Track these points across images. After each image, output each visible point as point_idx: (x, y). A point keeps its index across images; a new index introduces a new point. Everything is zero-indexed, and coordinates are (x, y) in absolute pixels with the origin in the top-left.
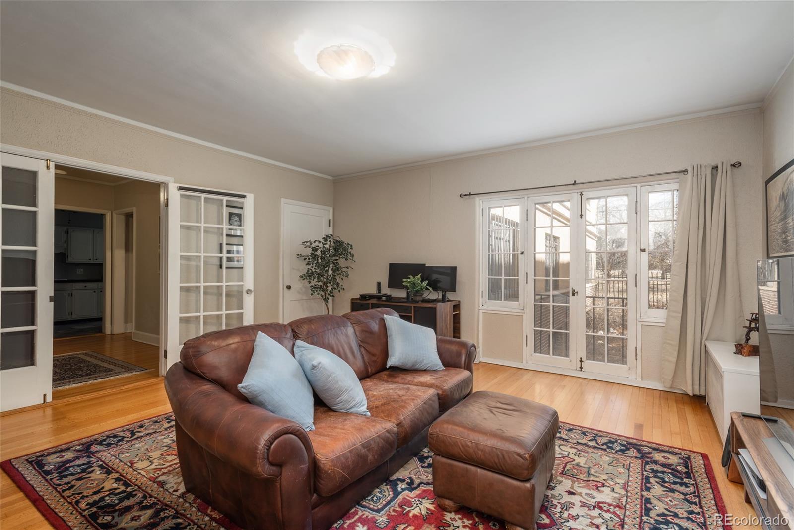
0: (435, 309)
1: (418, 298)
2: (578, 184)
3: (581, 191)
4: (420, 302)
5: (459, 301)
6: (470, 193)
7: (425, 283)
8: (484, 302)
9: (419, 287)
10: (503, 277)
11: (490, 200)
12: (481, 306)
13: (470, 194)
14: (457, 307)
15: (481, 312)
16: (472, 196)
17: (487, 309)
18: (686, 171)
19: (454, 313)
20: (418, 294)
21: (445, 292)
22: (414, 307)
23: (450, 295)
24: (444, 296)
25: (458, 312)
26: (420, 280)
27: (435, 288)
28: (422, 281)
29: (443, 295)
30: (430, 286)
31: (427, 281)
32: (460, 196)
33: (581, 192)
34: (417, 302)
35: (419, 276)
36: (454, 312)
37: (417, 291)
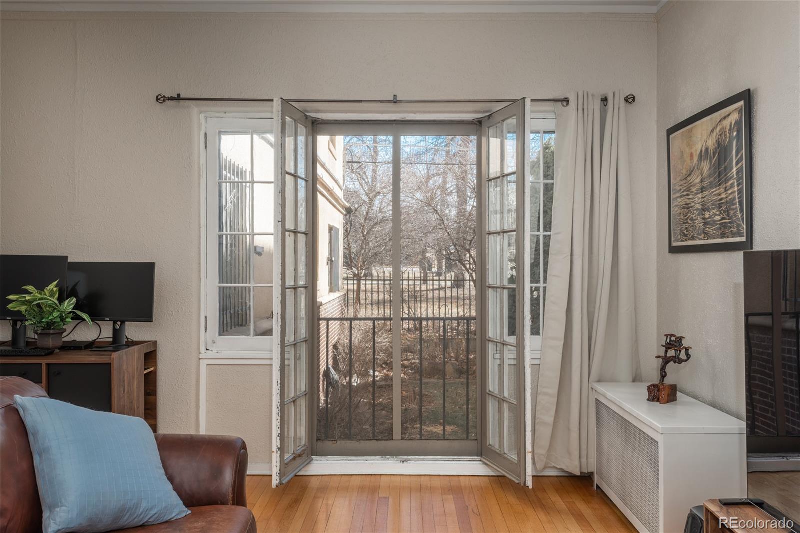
0: (108, 366)
1: (50, 342)
2: (400, 102)
4: (57, 350)
5: (155, 343)
6: (179, 95)
7: (69, 304)
8: (210, 341)
9: (56, 314)
10: (253, 284)
11: (222, 115)
12: (203, 349)
13: (179, 98)
14: (150, 357)
15: (204, 363)
16: (182, 102)
17: (218, 356)
18: (567, 101)
19: (146, 372)
20: (51, 331)
21: (123, 322)
22: (48, 365)
23: (134, 331)
24: (117, 333)
25: (152, 369)
26: (57, 296)
27: (96, 316)
28: (61, 300)
29: (115, 330)
30: (82, 311)
31: (75, 300)
32: (158, 100)
34: (50, 352)
35: (53, 286)
36: (145, 369)
37: (50, 324)
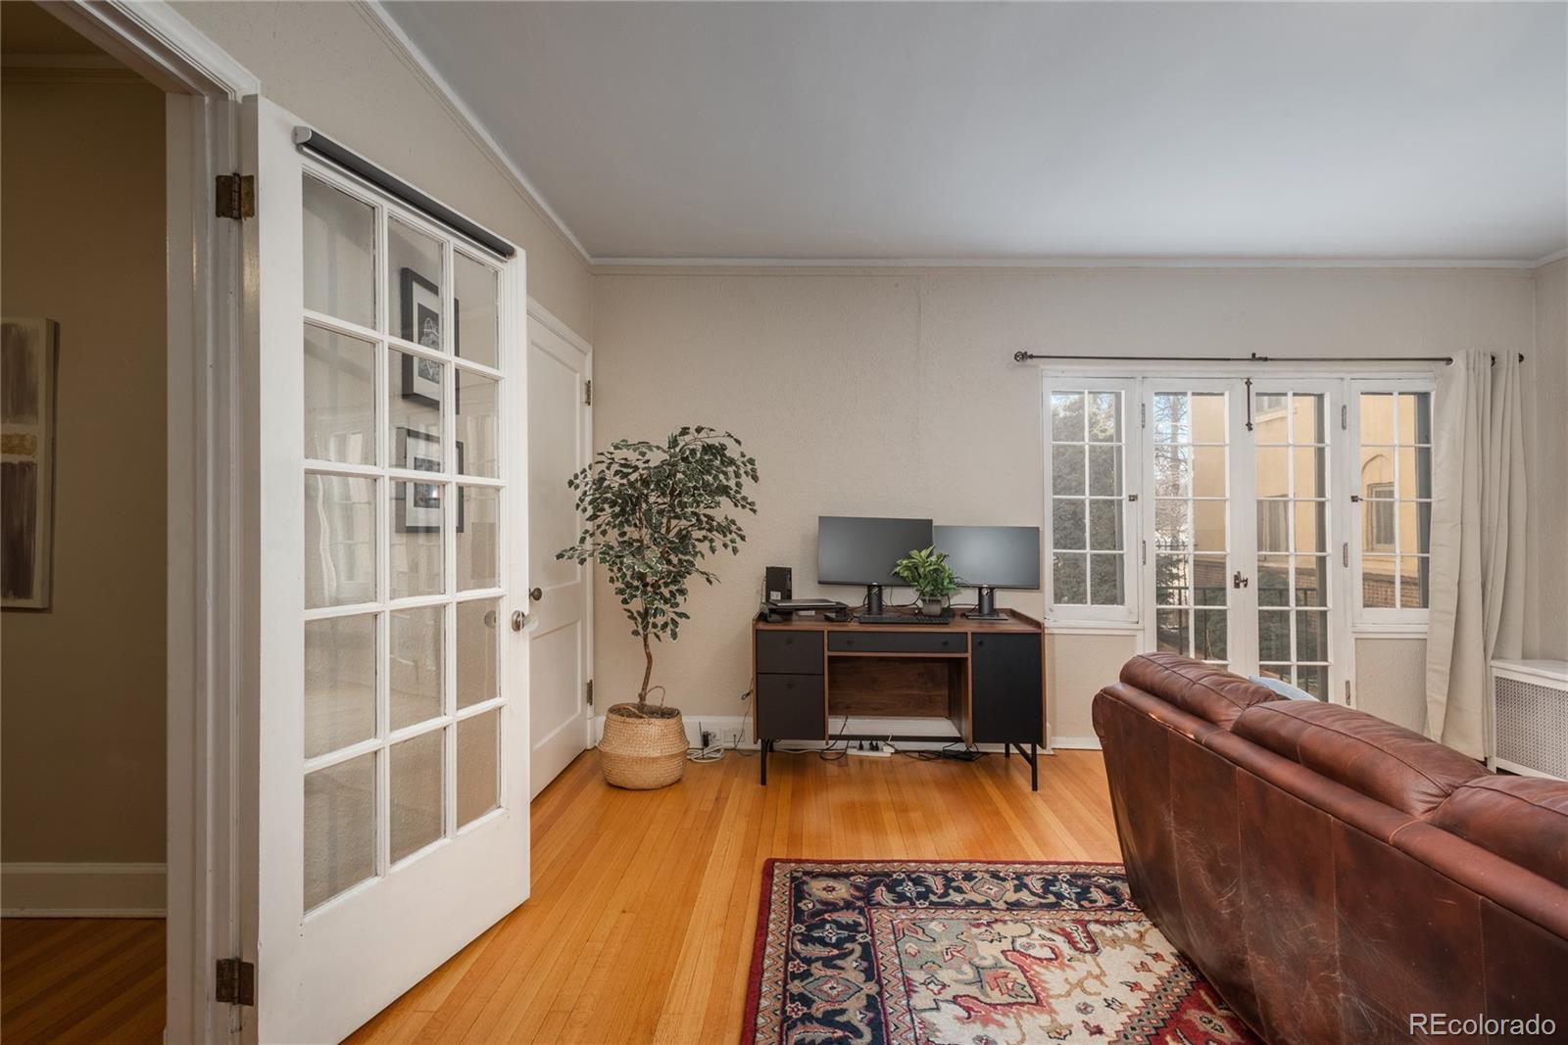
3: (1247, 376)
8: (1048, 609)
10: (1088, 551)
18: (1449, 359)
21: (992, 589)
22: (973, 634)
24: (983, 600)
29: (981, 597)
32: (1015, 357)
33: (1248, 379)
